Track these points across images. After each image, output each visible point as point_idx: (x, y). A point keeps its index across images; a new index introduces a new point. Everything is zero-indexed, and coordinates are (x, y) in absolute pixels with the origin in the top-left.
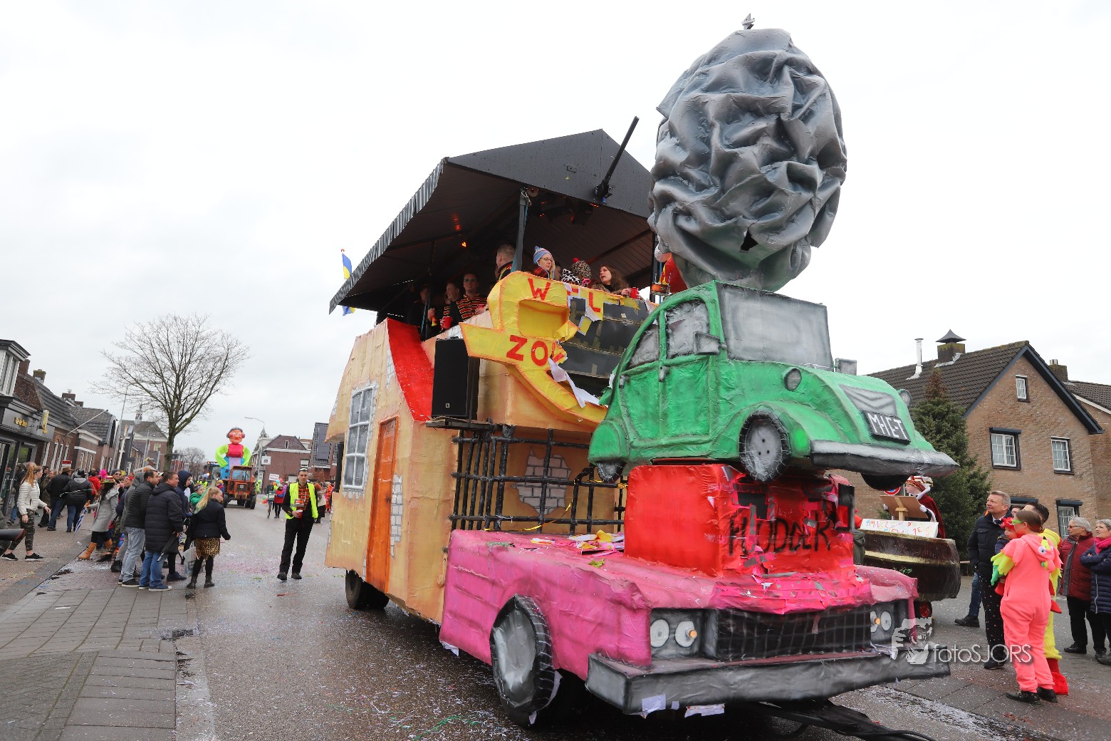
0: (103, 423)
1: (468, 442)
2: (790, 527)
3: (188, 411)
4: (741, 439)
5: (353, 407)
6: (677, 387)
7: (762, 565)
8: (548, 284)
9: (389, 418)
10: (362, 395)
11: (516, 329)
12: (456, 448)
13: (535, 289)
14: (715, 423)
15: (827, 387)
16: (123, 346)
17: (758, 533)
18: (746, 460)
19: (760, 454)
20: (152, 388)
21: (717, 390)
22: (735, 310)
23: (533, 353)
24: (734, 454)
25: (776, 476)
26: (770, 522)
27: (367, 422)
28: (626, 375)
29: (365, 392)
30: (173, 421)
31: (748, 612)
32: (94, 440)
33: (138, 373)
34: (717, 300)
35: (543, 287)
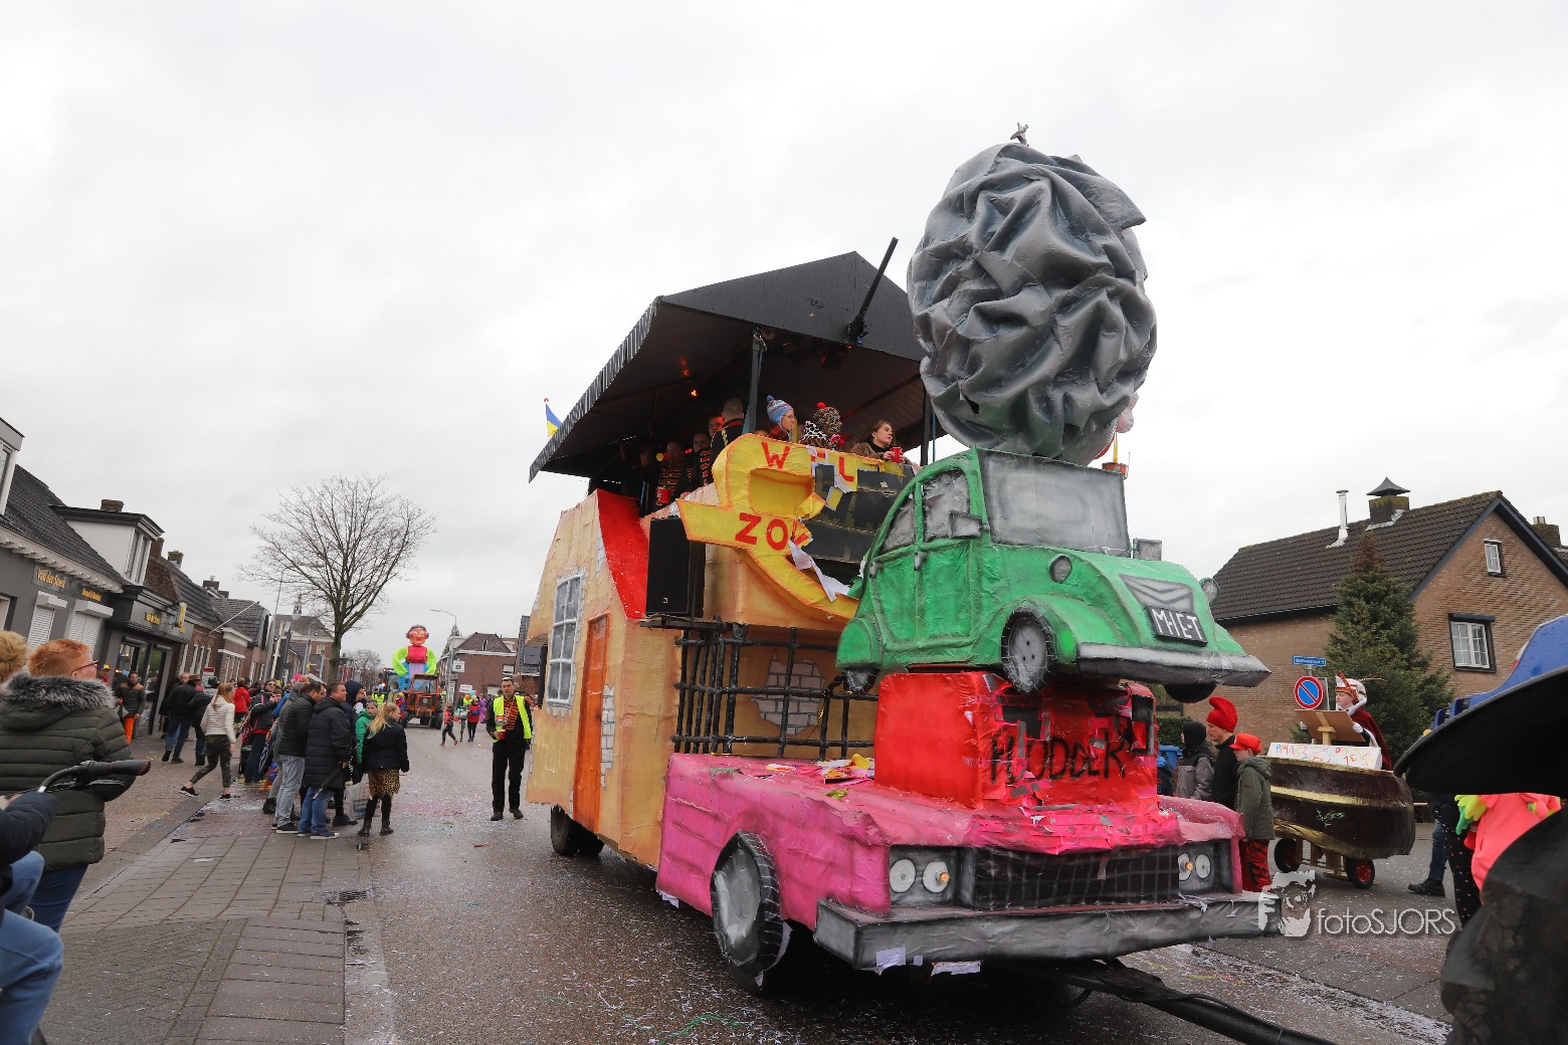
0: (252, 619)
1: (693, 645)
2: (1071, 749)
3: (357, 603)
4: (1004, 641)
5: (558, 600)
6: (935, 577)
7: (1034, 795)
8: (787, 449)
9: (600, 614)
10: (568, 586)
11: (748, 505)
12: (679, 652)
13: (771, 455)
14: (976, 621)
15: (1102, 578)
16: (279, 519)
17: (1028, 756)
18: (1009, 666)
19: (1024, 659)
20: (314, 573)
21: (979, 581)
22: (1002, 483)
23: (769, 535)
24: (996, 659)
25: (1041, 686)
26: (1045, 742)
27: (574, 620)
28: (878, 562)
29: (572, 581)
30: (339, 616)
31: (1014, 851)
32: (242, 641)
33: (296, 554)
34: (978, 470)
35: (780, 453)
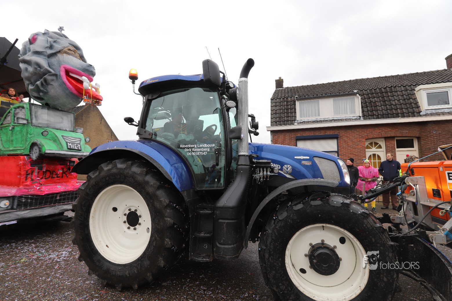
2: (52, 172)
4: (30, 149)
6: (16, 133)
7: (40, 183)
14: (25, 144)
15: (56, 136)
17: (38, 174)
18: (31, 155)
19: (35, 153)
21: (27, 134)
22: (36, 112)
24: (29, 153)
25: (37, 159)
26: (44, 171)
31: (31, 195)
34: (29, 108)
